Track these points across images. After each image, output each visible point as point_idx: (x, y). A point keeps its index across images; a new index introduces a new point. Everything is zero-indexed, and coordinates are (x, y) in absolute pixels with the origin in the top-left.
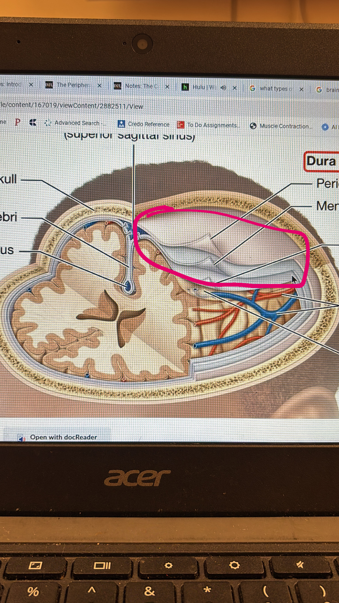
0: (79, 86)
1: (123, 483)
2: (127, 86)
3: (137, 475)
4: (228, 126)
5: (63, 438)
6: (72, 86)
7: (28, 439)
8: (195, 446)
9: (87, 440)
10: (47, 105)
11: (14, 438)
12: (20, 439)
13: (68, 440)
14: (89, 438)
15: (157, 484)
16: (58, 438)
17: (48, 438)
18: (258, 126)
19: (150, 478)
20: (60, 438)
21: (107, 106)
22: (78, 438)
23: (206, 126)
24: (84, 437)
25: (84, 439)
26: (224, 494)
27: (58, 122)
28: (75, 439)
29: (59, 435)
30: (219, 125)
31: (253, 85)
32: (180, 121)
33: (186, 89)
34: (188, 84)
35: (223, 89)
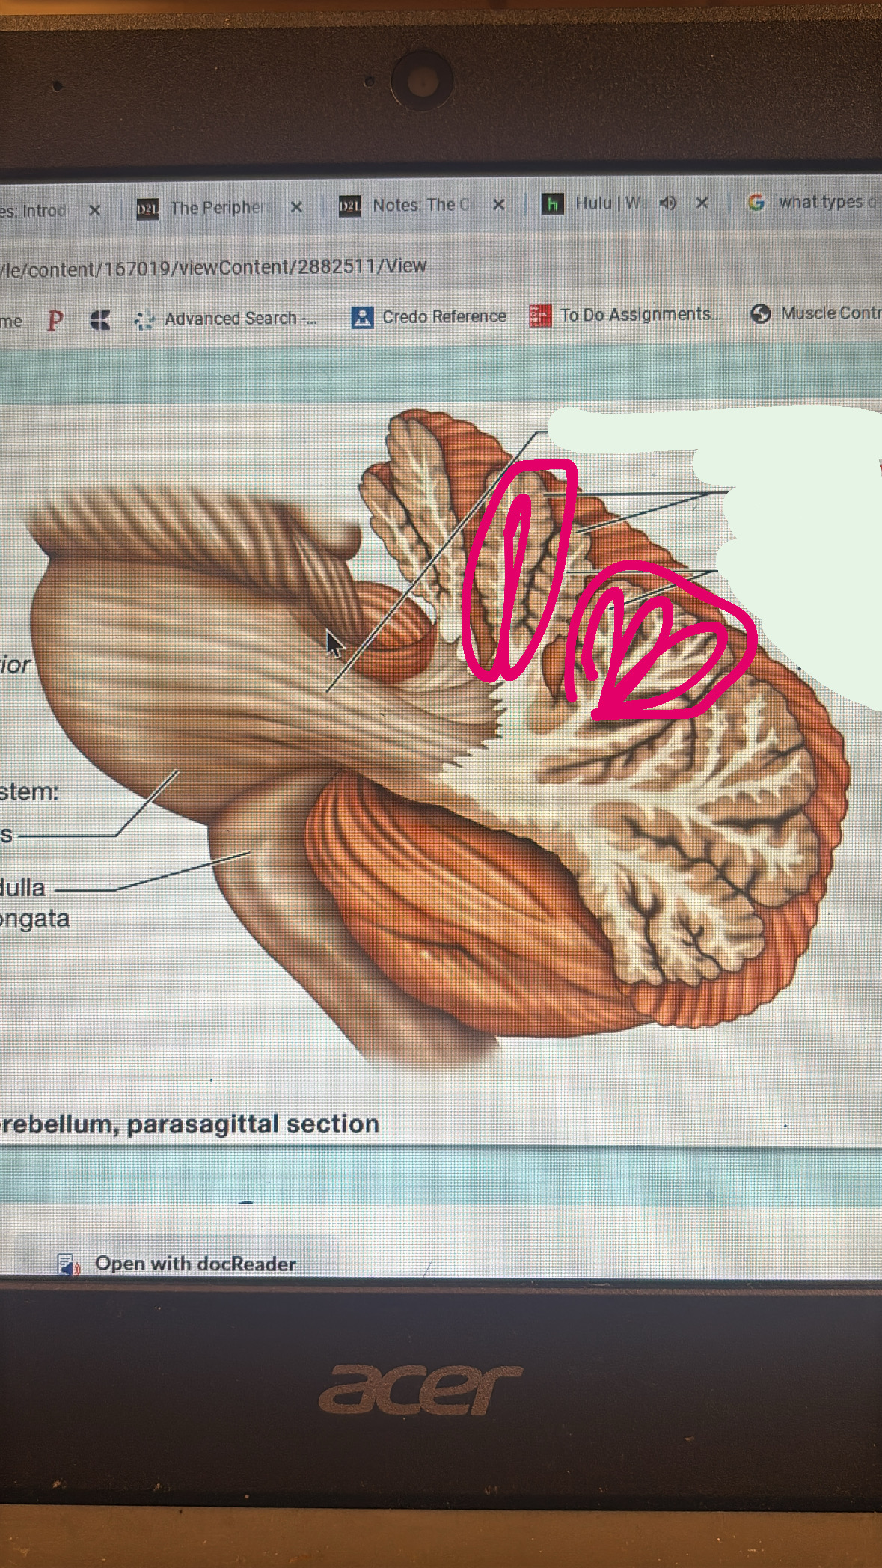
0: (236, 208)
1: (375, 1406)
3: (421, 1379)
4: (684, 315)
5: (194, 1265)
6: (215, 209)
7: (88, 1270)
8: (596, 1292)
9: (265, 1274)
10: (141, 267)
11: (50, 1265)
12: (63, 1270)
13: (210, 1273)
14: (271, 1266)
15: (480, 1408)
16: (179, 1265)
17: (148, 1266)
18: (776, 313)
19: (459, 1390)
20: (186, 1265)
21: (320, 266)
22: (239, 1265)
23: (617, 317)
24: (256, 1265)
25: (257, 1269)
26: (687, 1439)
27: (175, 318)
28: (229, 1269)
29: (183, 1257)
30: (657, 314)
31: (756, 193)
32: (538, 306)
33: (556, 208)
34: (562, 195)
35: (667, 207)
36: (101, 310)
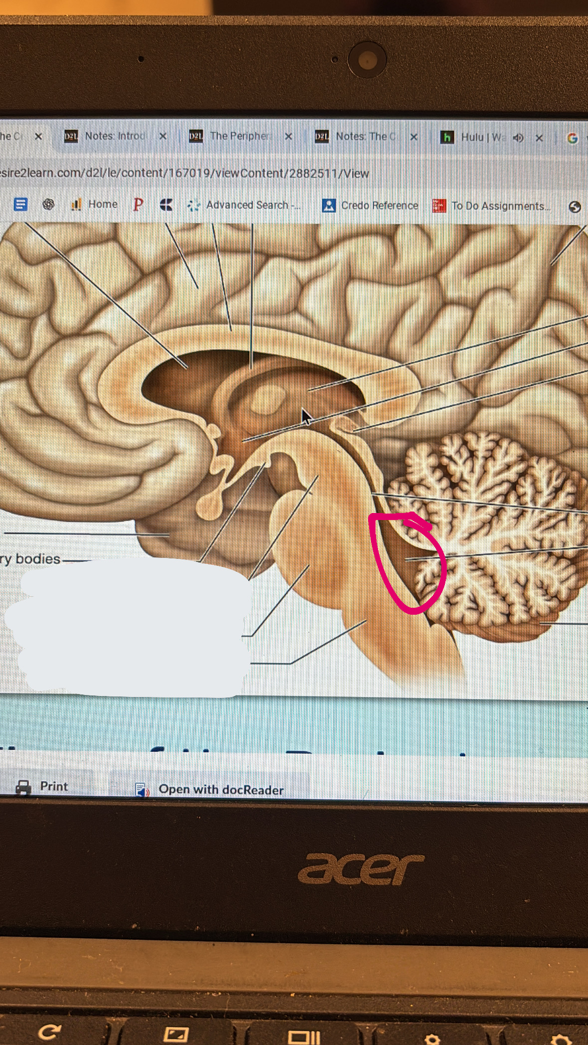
0: (251, 137)
1: (333, 879)
2: (340, 136)
3: (361, 863)
4: (528, 207)
5: (220, 791)
6: (238, 137)
7: (154, 793)
8: (470, 809)
9: (265, 796)
10: (191, 172)
11: (130, 791)
12: (139, 793)
13: (229, 796)
14: (268, 791)
15: (398, 881)
16: (211, 790)
17: (192, 790)
18: (584, 207)
19: (385, 869)
20: (215, 790)
21: (303, 173)
22: (248, 791)
23: (487, 207)
24: (259, 791)
25: (259, 793)
26: (526, 901)
27: (213, 205)
28: (242, 793)
29: (213, 786)
30: (511, 206)
31: (572, 133)
32: (437, 200)
33: (449, 140)
34: (453, 132)
35: (517, 140)
36: (166, 199)
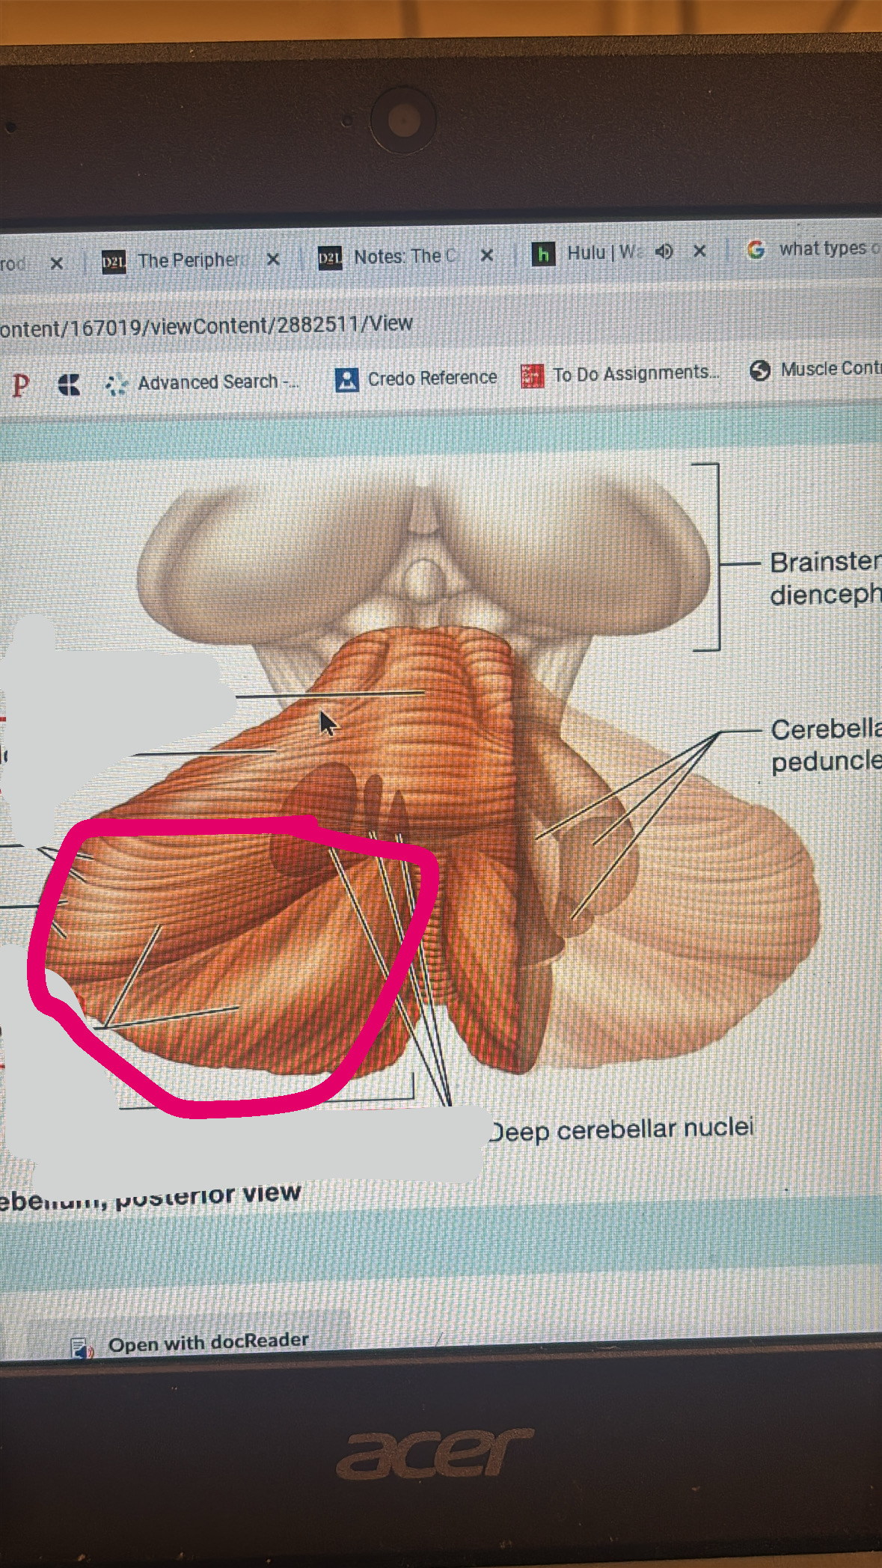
0: (211, 261)
1: (391, 1471)
2: (361, 257)
3: (435, 1444)
4: (681, 373)
5: (207, 1344)
6: (187, 261)
7: (102, 1352)
8: (604, 1354)
9: (279, 1349)
10: (110, 327)
12: (77, 1353)
13: (223, 1351)
14: (284, 1341)
15: (494, 1469)
16: (193, 1344)
17: (162, 1346)
18: (775, 369)
20: (199, 1344)
21: (300, 324)
22: (252, 1342)
23: (612, 376)
24: (269, 1341)
25: (270, 1345)
26: (694, 1489)
27: (149, 382)
28: (242, 1346)
29: (196, 1337)
30: (653, 373)
31: (756, 239)
32: (528, 366)
33: (547, 259)
34: (553, 244)
35: (663, 255)
36: (69, 373)
